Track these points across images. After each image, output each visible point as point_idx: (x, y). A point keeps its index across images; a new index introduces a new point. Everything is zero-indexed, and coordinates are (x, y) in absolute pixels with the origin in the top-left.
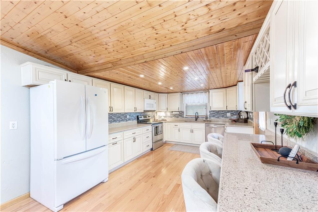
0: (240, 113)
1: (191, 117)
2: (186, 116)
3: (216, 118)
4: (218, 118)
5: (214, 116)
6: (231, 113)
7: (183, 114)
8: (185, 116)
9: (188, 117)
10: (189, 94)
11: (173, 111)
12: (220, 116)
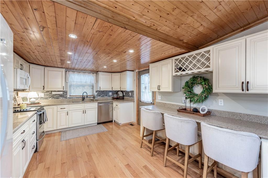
0: (117, 92)
1: (76, 98)
2: (70, 96)
3: (101, 97)
4: (103, 97)
5: (99, 96)
6: (112, 93)
7: (67, 94)
8: (68, 96)
9: (72, 98)
10: (75, 72)
11: (52, 90)
12: (104, 95)
